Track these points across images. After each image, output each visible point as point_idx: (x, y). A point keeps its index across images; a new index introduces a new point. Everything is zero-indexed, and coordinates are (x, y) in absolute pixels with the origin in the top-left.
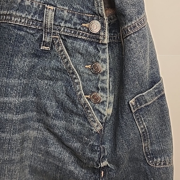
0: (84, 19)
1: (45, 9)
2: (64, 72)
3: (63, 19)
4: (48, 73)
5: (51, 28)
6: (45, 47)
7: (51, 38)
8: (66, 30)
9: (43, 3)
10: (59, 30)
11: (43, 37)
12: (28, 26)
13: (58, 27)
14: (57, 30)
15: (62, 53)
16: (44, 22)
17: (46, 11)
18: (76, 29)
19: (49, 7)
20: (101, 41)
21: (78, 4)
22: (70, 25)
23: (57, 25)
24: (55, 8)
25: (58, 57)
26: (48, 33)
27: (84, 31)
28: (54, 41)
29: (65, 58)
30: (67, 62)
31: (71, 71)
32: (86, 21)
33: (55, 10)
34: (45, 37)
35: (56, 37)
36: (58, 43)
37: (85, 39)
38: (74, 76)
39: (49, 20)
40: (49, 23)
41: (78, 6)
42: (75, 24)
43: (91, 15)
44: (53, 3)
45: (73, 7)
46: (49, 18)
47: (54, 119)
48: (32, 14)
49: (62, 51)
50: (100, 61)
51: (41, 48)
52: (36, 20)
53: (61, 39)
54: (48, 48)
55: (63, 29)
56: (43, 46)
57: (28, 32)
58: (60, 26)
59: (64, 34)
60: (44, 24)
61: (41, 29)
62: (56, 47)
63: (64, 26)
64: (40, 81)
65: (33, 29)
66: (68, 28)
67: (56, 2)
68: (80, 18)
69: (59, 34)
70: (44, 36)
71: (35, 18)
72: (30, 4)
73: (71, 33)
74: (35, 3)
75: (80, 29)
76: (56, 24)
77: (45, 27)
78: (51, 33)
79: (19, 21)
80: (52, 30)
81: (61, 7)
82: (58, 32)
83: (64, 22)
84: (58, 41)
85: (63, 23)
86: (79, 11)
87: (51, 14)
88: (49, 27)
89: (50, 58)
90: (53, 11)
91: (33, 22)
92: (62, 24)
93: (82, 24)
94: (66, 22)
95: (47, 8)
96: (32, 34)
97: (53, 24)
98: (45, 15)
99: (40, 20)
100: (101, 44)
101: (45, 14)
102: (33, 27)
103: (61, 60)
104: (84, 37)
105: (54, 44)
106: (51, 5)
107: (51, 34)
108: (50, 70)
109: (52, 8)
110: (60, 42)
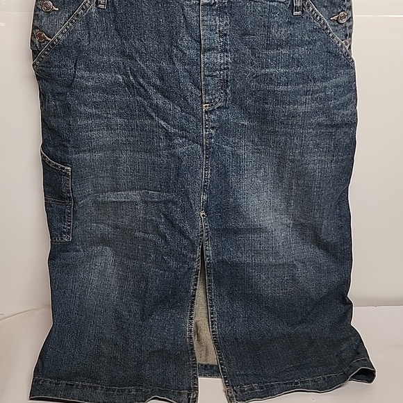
6: (297, 12)
7: (300, 1)
11: (294, 3)
25: (310, 18)
28: (304, 4)
29: (317, 16)
31: (325, 27)
34: (296, 2)
49: (313, 10)
51: (294, 14)
54: (300, 12)
56: (295, 12)
62: (307, 9)
70: (294, 1)
103: (313, 20)
110: (310, 2)
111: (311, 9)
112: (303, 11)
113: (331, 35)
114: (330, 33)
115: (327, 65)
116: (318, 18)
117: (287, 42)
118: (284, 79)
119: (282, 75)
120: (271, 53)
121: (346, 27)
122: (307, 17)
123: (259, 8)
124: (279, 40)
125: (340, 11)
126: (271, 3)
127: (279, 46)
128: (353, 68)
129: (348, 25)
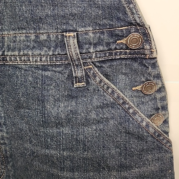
0: (117, 35)
1: (65, 38)
2: (112, 105)
3: (90, 44)
4: (93, 115)
5: (79, 58)
6: (79, 84)
7: (82, 70)
8: (98, 56)
9: (61, 32)
10: (90, 58)
11: (73, 72)
12: (52, 64)
13: (88, 55)
14: (87, 59)
15: (103, 84)
16: (68, 54)
17: (67, 41)
18: (111, 49)
19: (68, 34)
20: (148, 55)
21: (105, 19)
22: (101, 48)
23: (86, 53)
24: (75, 33)
25: (98, 90)
26: (77, 66)
27: (122, 48)
28: (89, 73)
29: (108, 88)
30: (113, 92)
31: (121, 101)
32: (121, 36)
33: (76, 36)
34: (75, 71)
35: (89, 67)
36: (93, 73)
37: (126, 57)
38: (127, 106)
39: (73, 50)
40: (74, 53)
41: (105, 21)
42: (108, 44)
43: (125, 28)
44: (71, 29)
45: (100, 25)
46: (72, 47)
47: (121, 171)
48: (52, 49)
49: (101, 81)
50: (152, 79)
51: (75, 86)
52: (59, 54)
53: (95, 68)
54: (83, 83)
55: (94, 55)
56: (76, 83)
57: (54, 71)
58: (90, 53)
59: (98, 60)
60: (69, 57)
61: (68, 64)
62: (93, 79)
63: (94, 51)
64: (87, 129)
65: (59, 66)
66: (101, 51)
67: (74, 26)
68: (112, 34)
69: (92, 62)
70: (73, 70)
71: (57, 53)
72: (45, 38)
73: (106, 56)
74: (52, 35)
75: (116, 49)
76: (84, 51)
77: (71, 60)
78: (81, 64)
79: (39, 60)
80: (81, 60)
81: (83, 29)
82: (89, 60)
83: (92, 46)
84: (92, 72)
85: (92, 48)
86: (108, 27)
87: (73, 42)
88: (75, 58)
89: (90, 96)
90: (74, 37)
91: (56, 58)
92: (92, 50)
93: (116, 41)
94: (95, 45)
95: (66, 37)
96: (60, 72)
97: (79, 54)
98: (66, 46)
99: (64, 53)
100: (149, 59)
101: (66, 44)
102: (58, 63)
103: (103, 93)
104: (124, 56)
105: (89, 76)
106: (70, 31)
107: (81, 66)
108: (95, 110)
109: (72, 34)
110: (96, 71)
111: (98, 79)
112: (88, 83)
113: (131, 111)
114: (129, 108)
115: (126, 150)
116: (110, 90)
117: (69, 120)
118: (68, 163)
119: (65, 159)
120: (50, 131)
121: (155, 98)
122: (94, 90)
123: (30, 79)
124: (57, 117)
125: (143, 79)
126: (43, 73)
127: (59, 124)
128: (169, 151)
129: (158, 96)
